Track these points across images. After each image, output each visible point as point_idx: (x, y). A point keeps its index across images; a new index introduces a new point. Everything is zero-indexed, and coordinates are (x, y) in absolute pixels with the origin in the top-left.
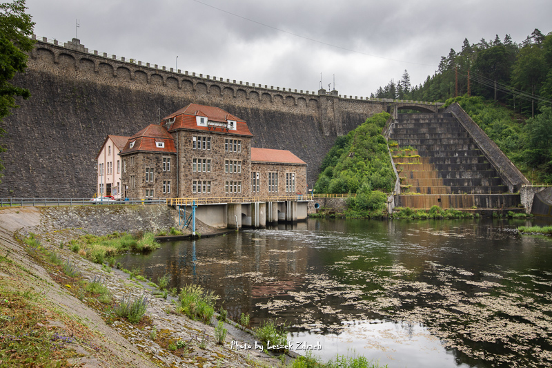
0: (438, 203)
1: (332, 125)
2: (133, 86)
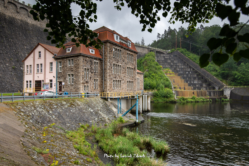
0: (193, 94)
2: (30, 21)
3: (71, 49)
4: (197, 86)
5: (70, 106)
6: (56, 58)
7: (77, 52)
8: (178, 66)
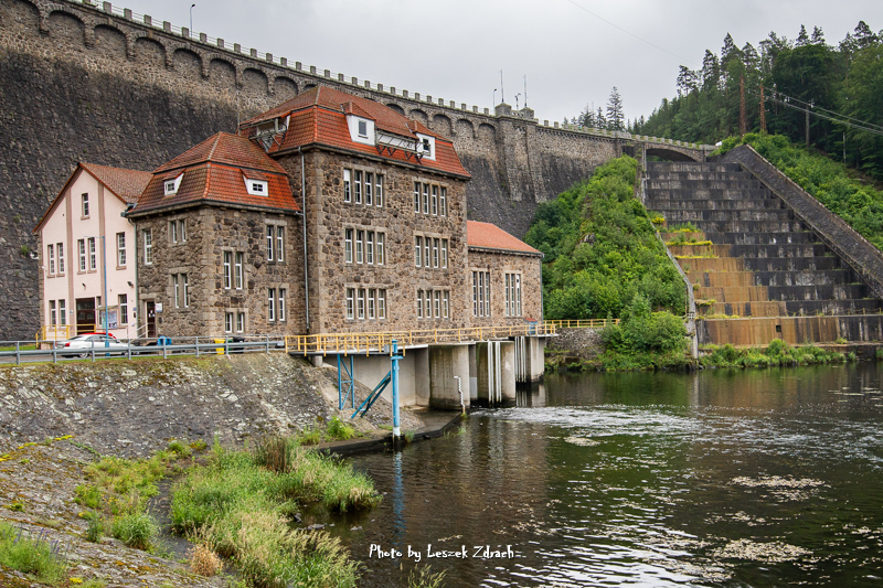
0: (777, 334)
1: (525, 181)
2: (92, 62)
3: (177, 182)
4: (808, 297)
5: (151, 384)
6: (134, 217)
7: (194, 196)
8: (739, 212)
